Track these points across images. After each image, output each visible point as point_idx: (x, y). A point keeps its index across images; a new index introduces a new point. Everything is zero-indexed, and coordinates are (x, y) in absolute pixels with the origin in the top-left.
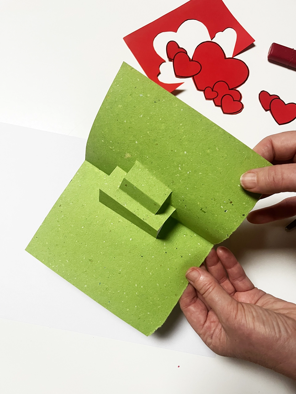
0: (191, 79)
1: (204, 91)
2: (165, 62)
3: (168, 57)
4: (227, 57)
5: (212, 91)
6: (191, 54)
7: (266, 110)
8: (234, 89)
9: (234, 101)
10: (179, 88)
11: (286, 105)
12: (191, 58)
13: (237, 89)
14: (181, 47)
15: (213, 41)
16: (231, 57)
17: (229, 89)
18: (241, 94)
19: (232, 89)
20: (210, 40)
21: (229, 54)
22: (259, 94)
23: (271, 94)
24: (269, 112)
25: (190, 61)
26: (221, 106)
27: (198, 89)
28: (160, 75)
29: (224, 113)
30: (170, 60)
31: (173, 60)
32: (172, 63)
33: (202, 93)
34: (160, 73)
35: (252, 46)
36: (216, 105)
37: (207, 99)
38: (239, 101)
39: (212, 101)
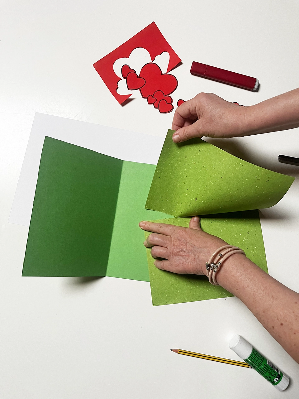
0: (138, 90)
1: (147, 98)
2: (121, 79)
3: (123, 77)
4: (163, 73)
5: (153, 98)
6: (138, 74)
8: (168, 95)
9: (167, 104)
10: (130, 97)
12: (139, 75)
13: (170, 95)
14: (131, 68)
15: (153, 62)
16: (166, 73)
17: (164, 96)
18: (172, 99)
19: (166, 96)
20: (152, 62)
21: (164, 71)
25: (138, 78)
26: (158, 108)
27: (143, 97)
28: (118, 89)
29: (160, 113)
30: (124, 78)
31: (127, 78)
32: (125, 80)
33: (146, 100)
34: (118, 88)
35: (181, 63)
36: (155, 108)
37: (149, 103)
38: (170, 104)
39: (153, 105)
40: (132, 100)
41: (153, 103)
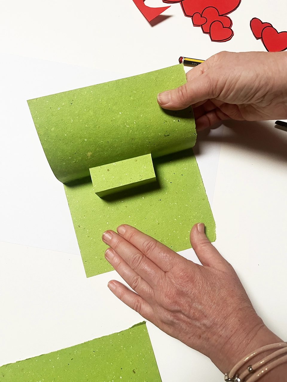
0: (179, 4)
1: (192, 17)
5: (201, 17)
7: (257, 39)
8: (225, 15)
9: (223, 27)
10: (164, 13)
11: (278, 33)
13: (228, 16)
17: (219, 16)
18: (231, 21)
19: (222, 15)
22: (251, 22)
23: (263, 22)
24: (260, 40)
26: (209, 33)
27: (186, 15)
29: (212, 40)
33: (190, 19)
36: (204, 32)
37: (195, 25)
38: (229, 28)
39: (200, 28)
40: (166, 17)
41: (202, 25)
